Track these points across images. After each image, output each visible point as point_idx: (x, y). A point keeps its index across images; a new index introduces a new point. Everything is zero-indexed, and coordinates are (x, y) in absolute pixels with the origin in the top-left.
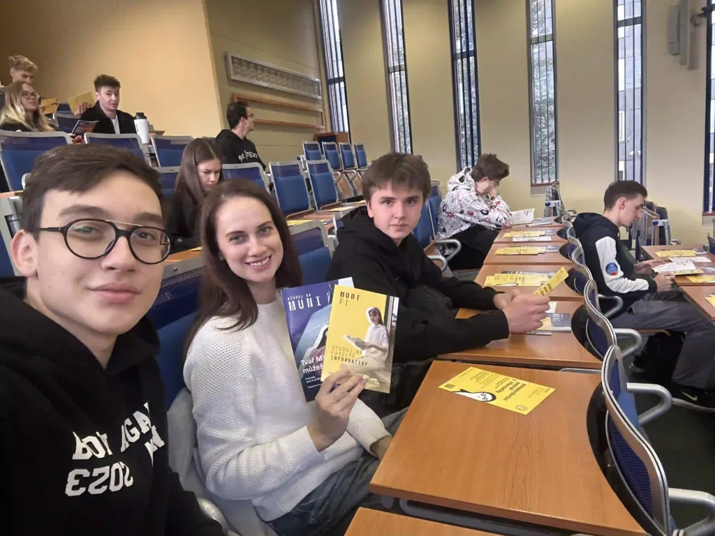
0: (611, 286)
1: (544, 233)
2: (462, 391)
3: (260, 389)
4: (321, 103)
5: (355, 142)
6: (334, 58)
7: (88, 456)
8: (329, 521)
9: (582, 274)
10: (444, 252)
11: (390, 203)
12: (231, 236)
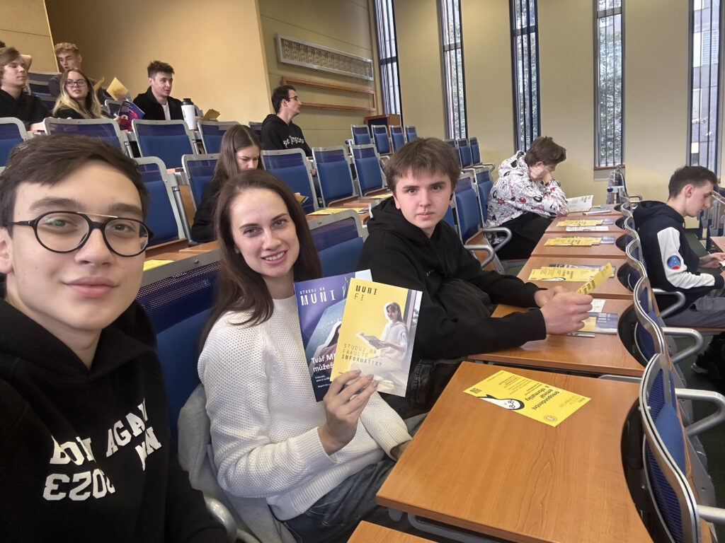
0: (674, 280)
1: (601, 222)
2: (489, 396)
3: (274, 387)
4: (372, 84)
5: (407, 125)
6: (387, 38)
7: (67, 460)
8: (342, 525)
9: (635, 270)
10: (493, 241)
11: (415, 192)
12: (245, 228)
